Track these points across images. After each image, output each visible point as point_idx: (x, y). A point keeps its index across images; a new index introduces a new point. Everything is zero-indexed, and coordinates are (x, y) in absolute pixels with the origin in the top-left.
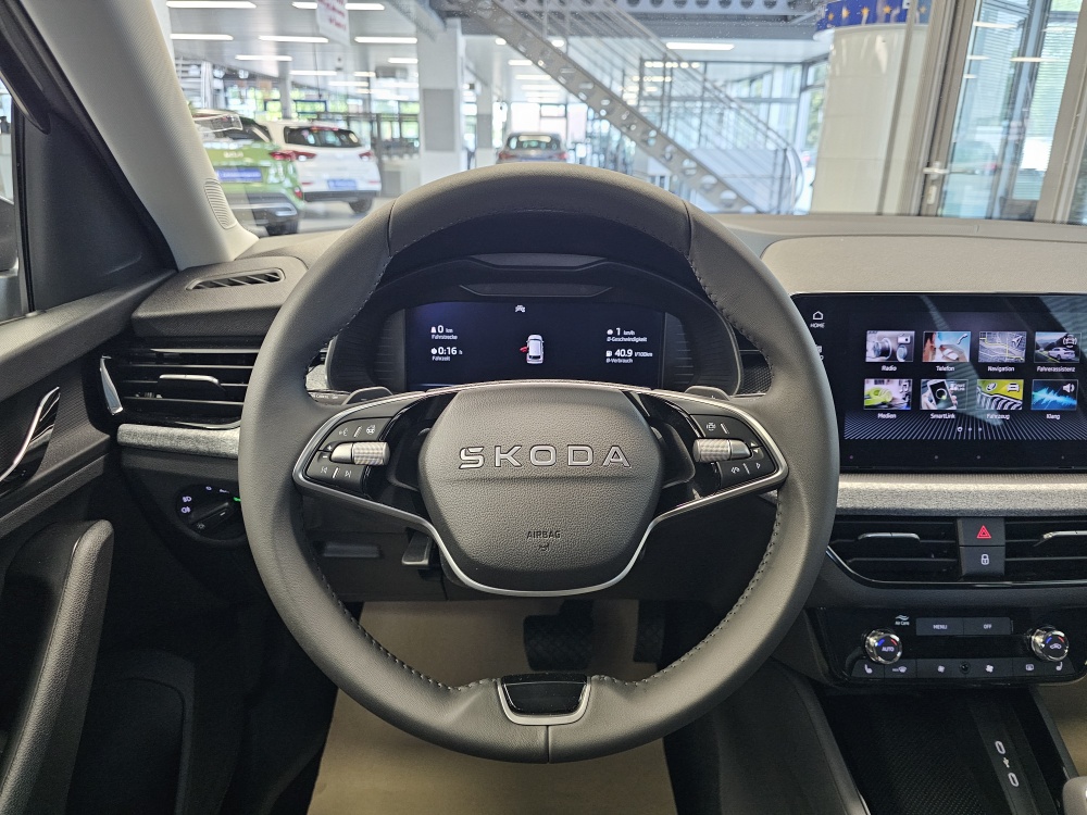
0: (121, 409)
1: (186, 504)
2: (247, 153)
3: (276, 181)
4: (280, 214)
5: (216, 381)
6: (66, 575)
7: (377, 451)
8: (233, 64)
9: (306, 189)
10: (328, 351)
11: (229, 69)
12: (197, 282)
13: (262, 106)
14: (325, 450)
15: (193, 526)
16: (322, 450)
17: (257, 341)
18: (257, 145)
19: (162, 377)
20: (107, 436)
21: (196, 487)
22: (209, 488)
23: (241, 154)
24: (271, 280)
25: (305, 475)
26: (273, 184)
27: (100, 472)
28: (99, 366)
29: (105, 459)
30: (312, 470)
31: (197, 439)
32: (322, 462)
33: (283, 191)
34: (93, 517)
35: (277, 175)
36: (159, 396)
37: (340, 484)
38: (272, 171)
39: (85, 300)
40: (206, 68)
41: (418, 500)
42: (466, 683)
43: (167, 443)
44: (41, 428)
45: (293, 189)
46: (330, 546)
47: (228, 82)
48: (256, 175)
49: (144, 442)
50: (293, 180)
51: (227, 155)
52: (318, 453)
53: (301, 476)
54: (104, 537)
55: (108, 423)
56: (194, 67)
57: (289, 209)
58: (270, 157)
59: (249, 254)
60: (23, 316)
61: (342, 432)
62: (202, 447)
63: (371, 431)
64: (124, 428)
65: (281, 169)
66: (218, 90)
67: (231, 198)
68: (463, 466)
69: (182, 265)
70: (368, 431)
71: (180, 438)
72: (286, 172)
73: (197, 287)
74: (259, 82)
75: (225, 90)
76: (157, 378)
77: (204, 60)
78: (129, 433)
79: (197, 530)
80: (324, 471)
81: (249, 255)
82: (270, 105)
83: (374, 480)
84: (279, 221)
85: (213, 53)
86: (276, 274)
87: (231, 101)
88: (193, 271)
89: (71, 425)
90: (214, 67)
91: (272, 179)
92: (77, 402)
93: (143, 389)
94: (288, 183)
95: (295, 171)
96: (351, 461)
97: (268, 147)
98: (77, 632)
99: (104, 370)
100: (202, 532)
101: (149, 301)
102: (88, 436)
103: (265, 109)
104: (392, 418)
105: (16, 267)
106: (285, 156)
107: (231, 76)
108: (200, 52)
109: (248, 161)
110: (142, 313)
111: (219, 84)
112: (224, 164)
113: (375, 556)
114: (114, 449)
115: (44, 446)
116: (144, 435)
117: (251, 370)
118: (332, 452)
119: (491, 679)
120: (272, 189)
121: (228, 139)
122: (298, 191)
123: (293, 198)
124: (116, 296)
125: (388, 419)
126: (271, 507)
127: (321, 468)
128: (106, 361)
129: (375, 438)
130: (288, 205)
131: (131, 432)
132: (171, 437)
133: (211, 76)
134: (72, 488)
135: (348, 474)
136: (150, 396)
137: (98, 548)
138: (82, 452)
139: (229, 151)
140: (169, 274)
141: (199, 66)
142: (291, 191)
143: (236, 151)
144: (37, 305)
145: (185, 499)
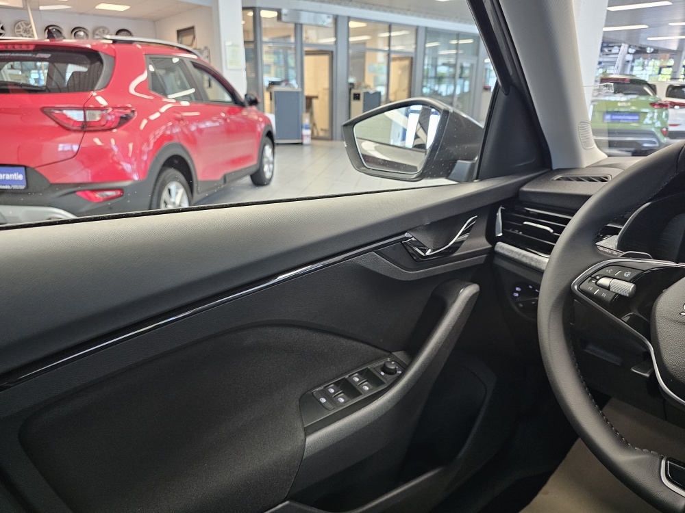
0: (501, 234)
1: (517, 292)
2: (633, 103)
3: (650, 122)
4: (646, 145)
5: (552, 231)
6: (454, 302)
7: (627, 288)
8: (644, 43)
9: (671, 129)
10: (623, 228)
11: (640, 48)
12: (559, 177)
13: (657, 71)
14: (595, 278)
15: (517, 304)
16: (592, 277)
17: (573, 212)
18: (643, 98)
19: (525, 223)
20: (490, 246)
21: (524, 283)
22: (531, 287)
23: (629, 104)
24: (602, 181)
25: (579, 287)
26: (647, 124)
27: (482, 262)
28: (497, 212)
29: (486, 257)
30: (584, 286)
31: (532, 259)
32: (590, 284)
33: (653, 130)
34: (473, 281)
35: (652, 118)
36: (521, 233)
37: (597, 299)
38: (649, 116)
39: (502, 178)
40: (624, 47)
41: (647, 326)
42: (642, 447)
43: (517, 257)
44: (463, 233)
45: (661, 129)
46: (590, 347)
47: (637, 55)
48: (637, 118)
49: (506, 253)
50: (664, 123)
51: (619, 104)
52: (590, 278)
53: (576, 287)
54: (475, 291)
55: (492, 239)
56: (616, 48)
57: (654, 143)
58: (650, 106)
59: (596, 165)
60: (472, 181)
61: (609, 271)
62: (533, 264)
63: (627, 275)
64: (500, 244)
65: (656, 114)
66: (628, 62)
67: (595, 132)
68: (683, 314)
69: (555, 167)
70: (625, 275)
71: (524, 256)
72: (659, 117)
73: (558, 179)
74: (661, 55)
75: (633, 61)
76: (522, 223)
77: (625, 43)
78: (501, 247)
79: (518, 307)
80: (590, 289)
81: (598, 165)
82: (664, 71)
83: (620, 304)
84: (644, 149)
85: (631, 37)
86: (607, 178)
87: (635, 68)
88: (559, 171)
89: (477, 236)
90: (630, 47)
91: (647, 121)
92: (483, 227)
93: (515, 228)
94: (658, 124)
95: (667, 116)
96: (608, 288)
97: (651, 100)
98: (451, 328)
99: (499, 214)
100: (520, 308)
101: (530, 183)
102: (482, 243)
103: (660, 73)
104: (644, 271)
105: (476, 158)
106: (663, 106)
107: (641, 51)
108: (622, 38)
109: (634, 108)
110: (525, 189)
111: (630, 57)
112: (616, 110)
113: (618, 364)
114: (492, 253)
115: (462, 242)
116: (507, 250)
117: (564, 227)
118: (598, 280)
119: (660, 454)
120: (644, 128)
121: (621, 94)
122: (664, 129)
123: (659, 135)
124: (515, 178)
125: (640, 272)
126: (554, 298)
127: (589, 286)
128: (502, 210)
129: (628, 280)
130: (654, 140)
131: (502, 247)
132: (520, 254)
133: (626, 52)
134: (469, 265)
135: (604, 295)
136: (516, 232)
137: (470, 295)
138: (477, 249)
139: (621, 102)
140: (546, 171)
141: (620, 46)
142: (659, 130)
143: (627, 102)
144: (480, 177)
145: (518, 289)
